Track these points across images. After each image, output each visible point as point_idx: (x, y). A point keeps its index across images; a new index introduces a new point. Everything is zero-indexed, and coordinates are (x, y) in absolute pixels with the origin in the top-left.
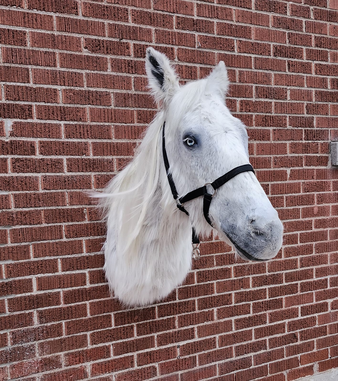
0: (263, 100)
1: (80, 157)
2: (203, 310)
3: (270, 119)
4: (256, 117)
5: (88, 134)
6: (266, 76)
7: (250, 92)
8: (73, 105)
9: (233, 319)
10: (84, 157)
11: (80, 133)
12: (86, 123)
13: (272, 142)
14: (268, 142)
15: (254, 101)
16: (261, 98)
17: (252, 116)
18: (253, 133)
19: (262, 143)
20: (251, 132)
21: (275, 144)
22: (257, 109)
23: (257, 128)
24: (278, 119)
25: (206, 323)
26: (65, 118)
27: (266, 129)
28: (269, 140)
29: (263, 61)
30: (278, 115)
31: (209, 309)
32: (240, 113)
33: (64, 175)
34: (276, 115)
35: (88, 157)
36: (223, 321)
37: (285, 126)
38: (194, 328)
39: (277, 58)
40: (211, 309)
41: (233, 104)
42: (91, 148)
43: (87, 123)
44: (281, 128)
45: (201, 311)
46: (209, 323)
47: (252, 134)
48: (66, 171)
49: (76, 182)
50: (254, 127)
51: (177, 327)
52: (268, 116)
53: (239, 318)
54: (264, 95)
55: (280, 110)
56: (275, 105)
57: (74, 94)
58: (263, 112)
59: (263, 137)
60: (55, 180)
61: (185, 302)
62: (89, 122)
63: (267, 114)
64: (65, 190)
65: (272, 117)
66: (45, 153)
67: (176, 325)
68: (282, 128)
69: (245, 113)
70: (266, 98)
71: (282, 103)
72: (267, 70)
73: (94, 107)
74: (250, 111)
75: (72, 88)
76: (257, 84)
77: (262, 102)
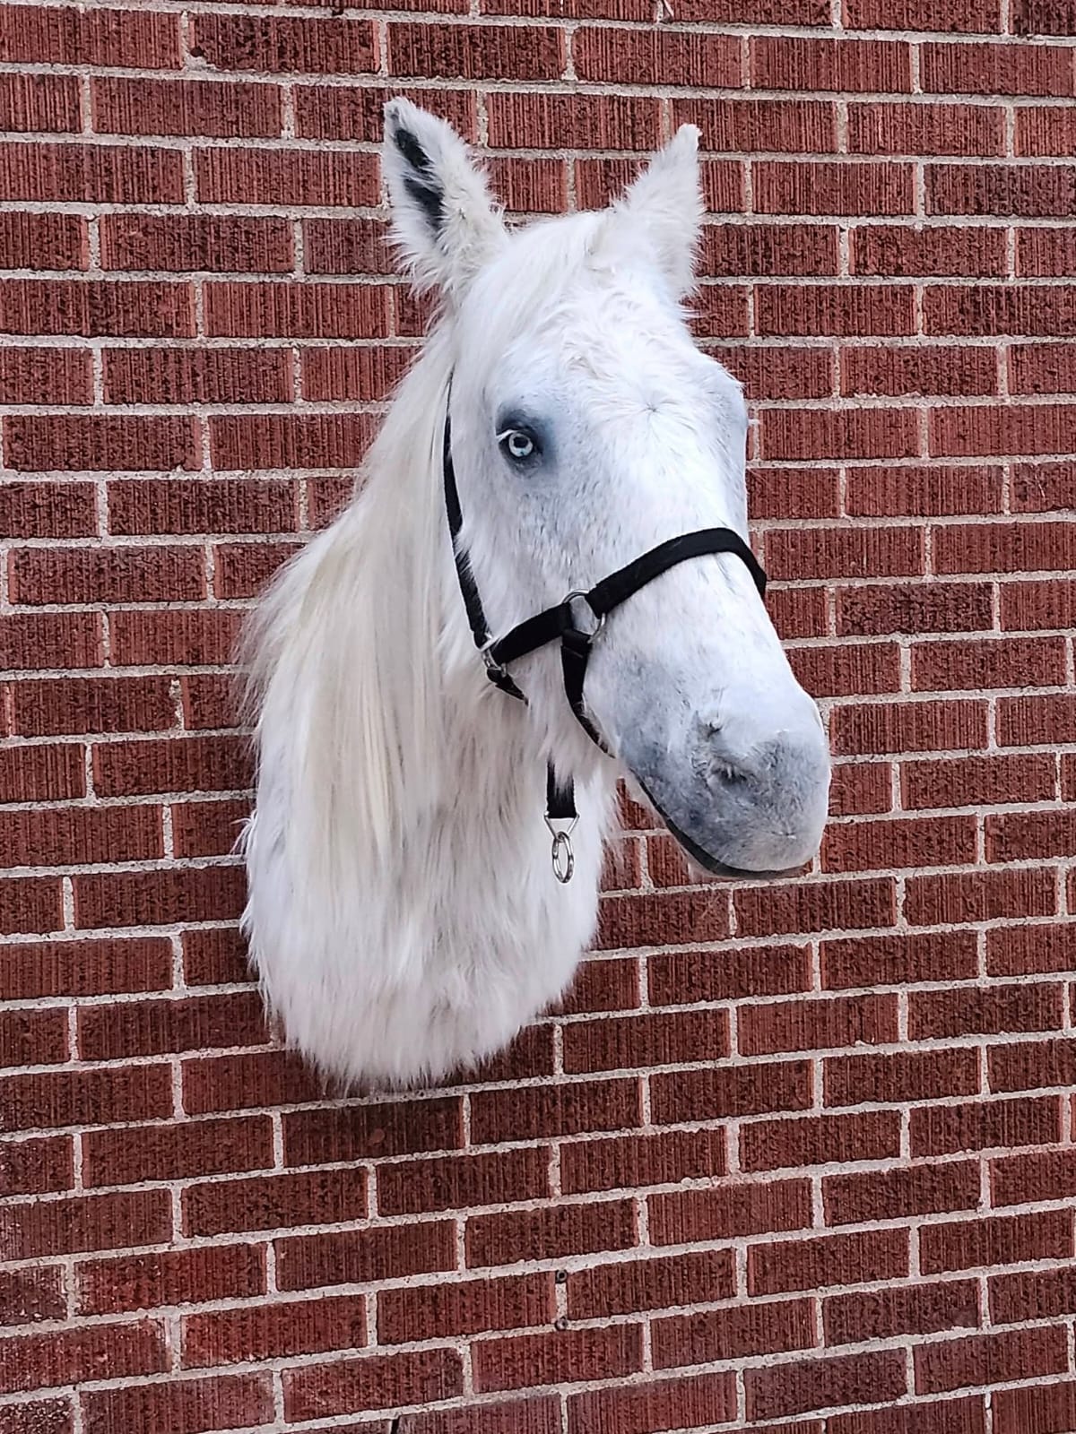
0: (961, 222)
1: (159, 476)
2: (674, 1127)
3: (999, 302)
4: (929, 294)
5: (195, 385)
6: (978, 122)
7: (899, 193)
8: (140, 274)
9: (815, 1174)
10: (178, 475)
11: (165, 381)
12: (188, 341)
13: (1008, 402)
14: (988, 401)
15: (919, 227)
16: (955, 214)
17: (911, 291)
18: (916, 365)
19: (957, 404)
20: (906, 362)
21: (1020, 407)
22: (935, 261)
23: (934, 344)
24: (1034, 301)
25: (687, 1184)
26: (107, 326)
27: (978, 344)
28: (991, 391)
29: (963, 59)
30: (1033, 283)
31: (702, 1125)
32: (856, 282)
33: (97, 545)
34: (1028, 283)
35: (194, 476)
36: (768, 1181)
37: (1067, 330)
38: (631, 1200)
39: (1031, 42)
40: (711, 1125)
41: (822, 244)
42: (205, 440)
43: (194, 344)
44: (1048, 340)
45: (666, 1130)
46: (704, 1184)
47: (911, 368)
48: (103, 533)
49: (142, 576)
50: (921, 335)
51: (558, 1192)
52: (987, 290)
53: (846, 1172)
54: (967, 199)
55: (1044, 263)
56: (1022, 241)
57: (146, 234)
58: (960, 275)
59: (964, 382)
60: (59, 566)
61: (594, 1088)
62: (200, 336)
63: (984, 282)
64: (97, 607)
65: (1008, 293)
66: (27, 462)
67: (552, 1183)
68: (1056, 340)
69: (878, 281)
70: (979, 212)
71: (1053, 230)
72: (982, 93)
73: (221, 278)
74: (899, 271)
75: (140, 208)
76: (935, 155)
77: (959, 229)
